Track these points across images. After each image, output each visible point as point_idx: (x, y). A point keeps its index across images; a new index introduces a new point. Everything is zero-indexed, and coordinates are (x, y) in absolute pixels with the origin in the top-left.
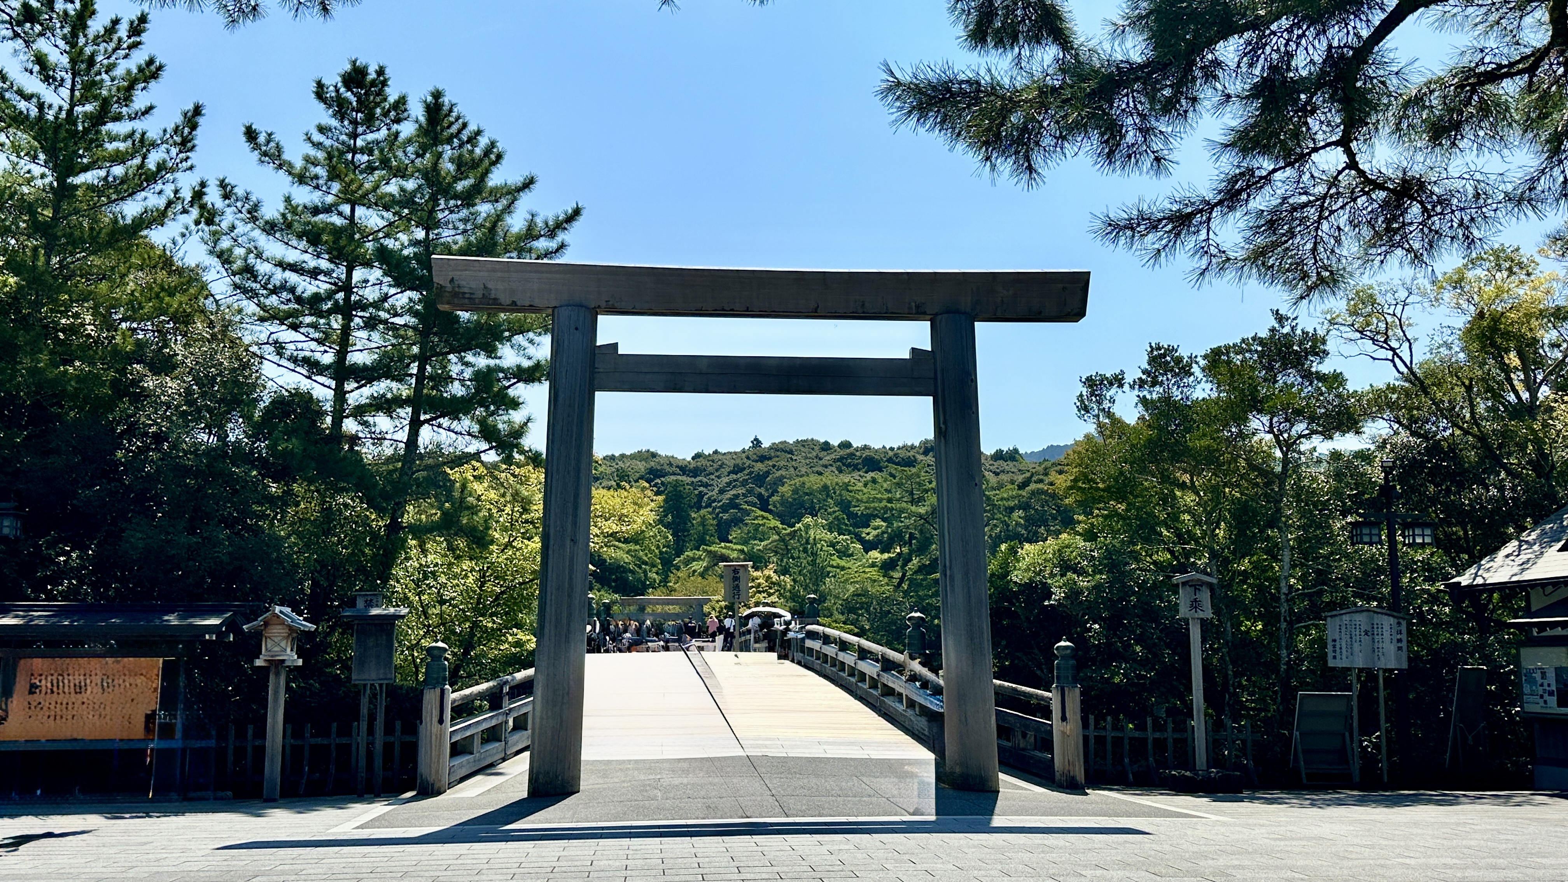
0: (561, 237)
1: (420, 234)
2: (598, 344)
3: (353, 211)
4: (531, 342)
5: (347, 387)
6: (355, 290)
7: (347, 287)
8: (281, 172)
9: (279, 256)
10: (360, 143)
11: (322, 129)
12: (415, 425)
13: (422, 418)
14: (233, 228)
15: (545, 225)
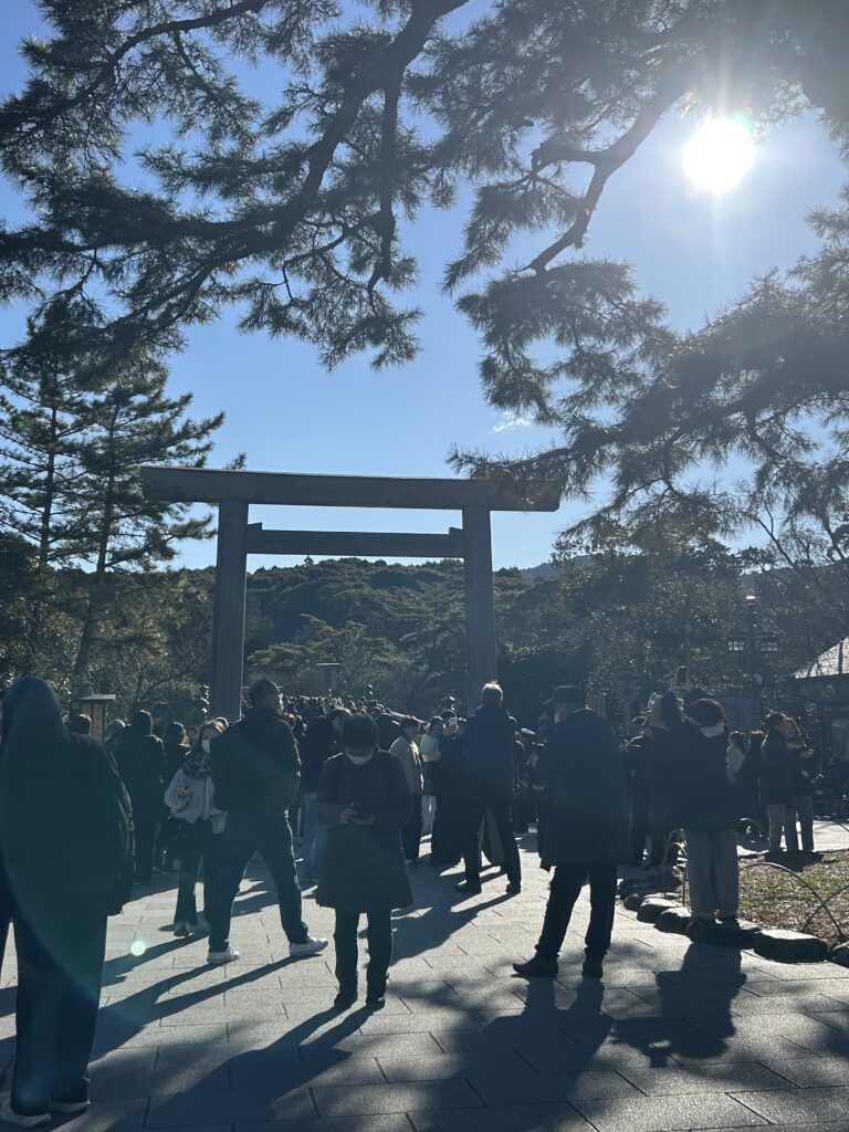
0: (205, 441)
1: (105, 433)
2: (249, 523)
3: (54, 414)
4: (181, 508)
5: (50, 540)
6: (56, 470)
7: (50, 468)
15: (195, 429)
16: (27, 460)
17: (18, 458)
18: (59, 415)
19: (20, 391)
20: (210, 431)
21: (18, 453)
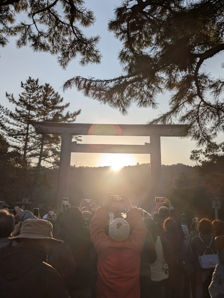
0: (74, 118)
1: (43, 117)
3: (29, 112)
5: (27, 151)
6: (30, 129)
7: (27, 129)
8: (14, 104)
9: (12, 122)
10: (31, 97)
11: (23, 94)
12: (40, 160)
13: (42, 158)
14: (3, 116)
15: (71, 115)
16: (20, 126)
17: (18, 126)
18: (31, 112)
19: (19, 105)
20: (76, 115)
21: (17, 124)
